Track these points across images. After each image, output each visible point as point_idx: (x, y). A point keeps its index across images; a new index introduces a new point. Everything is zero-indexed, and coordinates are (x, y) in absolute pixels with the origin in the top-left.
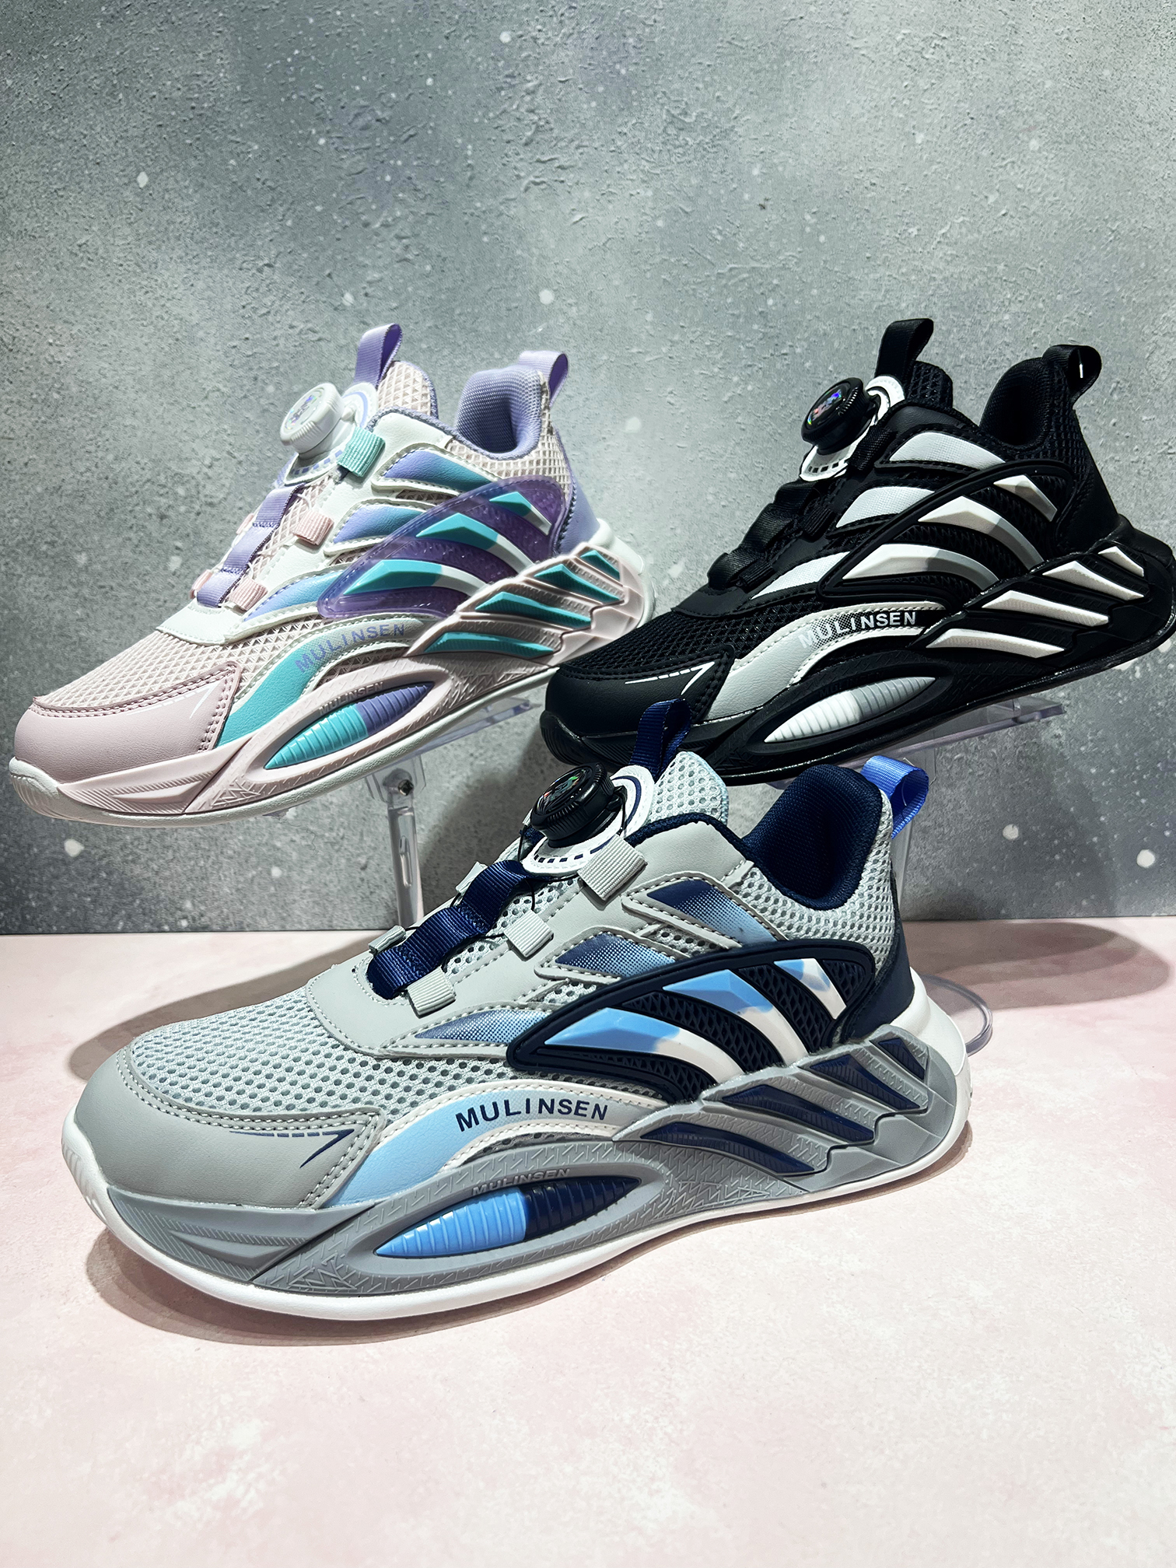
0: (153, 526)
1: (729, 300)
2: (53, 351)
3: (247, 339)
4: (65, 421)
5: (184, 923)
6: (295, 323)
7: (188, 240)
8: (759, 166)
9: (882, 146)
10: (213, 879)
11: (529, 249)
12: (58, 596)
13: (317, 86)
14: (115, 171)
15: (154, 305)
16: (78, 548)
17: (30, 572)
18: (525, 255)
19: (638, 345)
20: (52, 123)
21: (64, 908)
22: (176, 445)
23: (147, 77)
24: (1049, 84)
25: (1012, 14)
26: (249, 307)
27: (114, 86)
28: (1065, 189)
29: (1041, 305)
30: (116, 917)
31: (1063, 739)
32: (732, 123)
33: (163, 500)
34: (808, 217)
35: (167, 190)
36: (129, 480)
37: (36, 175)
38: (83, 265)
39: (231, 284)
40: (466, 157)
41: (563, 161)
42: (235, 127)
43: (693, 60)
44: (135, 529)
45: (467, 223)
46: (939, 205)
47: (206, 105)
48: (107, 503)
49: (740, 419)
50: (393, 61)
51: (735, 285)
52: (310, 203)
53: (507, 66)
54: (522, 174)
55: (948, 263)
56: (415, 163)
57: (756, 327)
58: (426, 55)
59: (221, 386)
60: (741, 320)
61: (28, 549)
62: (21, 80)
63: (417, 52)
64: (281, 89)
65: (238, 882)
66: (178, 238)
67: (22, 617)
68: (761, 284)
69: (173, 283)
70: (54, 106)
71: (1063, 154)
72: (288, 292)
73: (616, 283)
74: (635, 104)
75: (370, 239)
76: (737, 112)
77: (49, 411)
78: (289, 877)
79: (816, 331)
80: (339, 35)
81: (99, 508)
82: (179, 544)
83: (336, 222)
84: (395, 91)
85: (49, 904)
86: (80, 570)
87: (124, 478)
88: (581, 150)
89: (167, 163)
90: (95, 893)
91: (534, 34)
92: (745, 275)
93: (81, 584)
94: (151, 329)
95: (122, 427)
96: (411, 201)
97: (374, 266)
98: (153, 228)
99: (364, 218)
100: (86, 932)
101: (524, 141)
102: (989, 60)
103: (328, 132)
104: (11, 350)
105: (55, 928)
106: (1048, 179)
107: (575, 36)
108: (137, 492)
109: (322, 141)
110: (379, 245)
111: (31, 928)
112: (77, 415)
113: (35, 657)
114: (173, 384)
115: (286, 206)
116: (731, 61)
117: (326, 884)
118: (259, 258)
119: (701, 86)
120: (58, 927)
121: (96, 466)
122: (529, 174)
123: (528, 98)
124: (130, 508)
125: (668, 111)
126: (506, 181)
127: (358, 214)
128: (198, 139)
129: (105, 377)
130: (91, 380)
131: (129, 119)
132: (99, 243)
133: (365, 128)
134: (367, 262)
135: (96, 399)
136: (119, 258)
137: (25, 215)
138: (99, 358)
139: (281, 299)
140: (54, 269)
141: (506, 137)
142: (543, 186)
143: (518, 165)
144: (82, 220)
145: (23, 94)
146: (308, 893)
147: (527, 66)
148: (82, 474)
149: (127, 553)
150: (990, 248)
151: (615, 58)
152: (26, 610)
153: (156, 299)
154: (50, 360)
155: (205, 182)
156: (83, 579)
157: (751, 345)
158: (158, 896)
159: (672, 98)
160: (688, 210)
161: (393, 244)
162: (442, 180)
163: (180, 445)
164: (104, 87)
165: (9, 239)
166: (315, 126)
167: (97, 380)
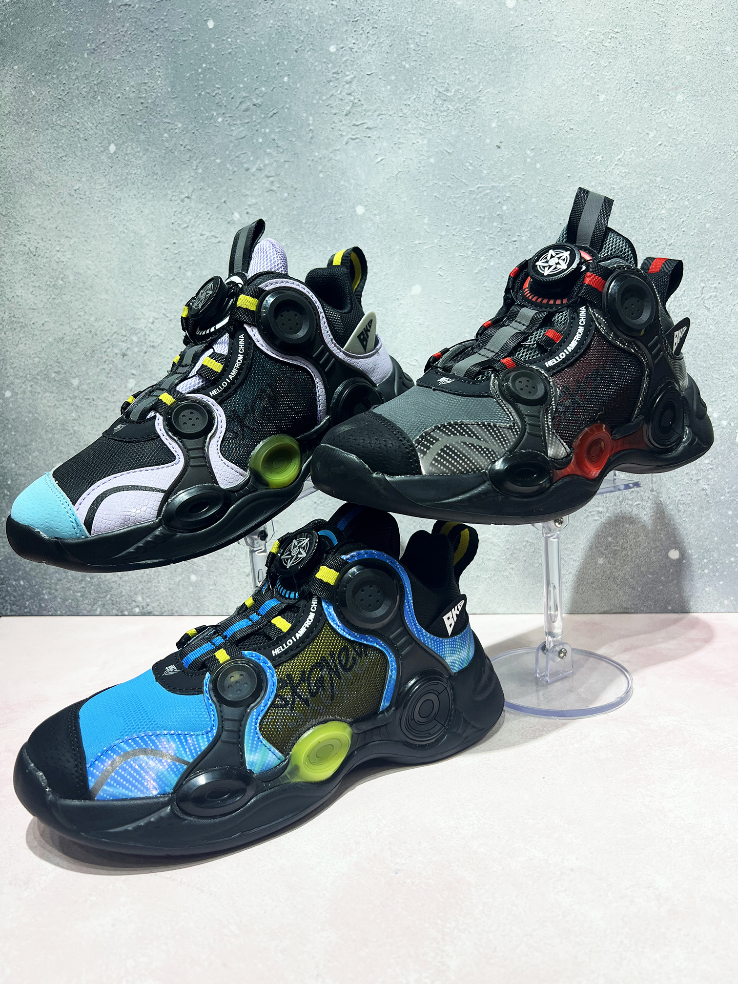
0: (118, 361)
1: (478, 208)
2: (59, 255)
3: (175, 243)
4: (67, 298)
5: (137, 610)
6: (203, 233)
7: (139, 184)
8: (496, 121)
9: (577, 104)
10: (155, 582)
11: (348, 181)
12: (61, 405)
13: (216, 86)
14: (97, 144)
15: (119, 225)
16: (73, 375)
17: (46, 391)
18: (346, 184)
19: (419, 239)
20: (59, 116)
21: (65, 600)
22: (132, 310)
23: (114, 85)
24: (689, 58)
25: (662, 14)
26: (176, 224)
27: (95, 92)
28: (701, 126)
29: (687, 203)
30: (96, 606)
31: (708, 492)
32: (478, 95)
33: (124, 345)
34: (528, 152)
35: (127, 154)
36: (104, 333)
37: (49, 149)
38: (77, 202)
39: (165, 210)
40: (309, 125)
41: (370, 124)
42: (167, 114)
43: (452, 56)
44: (107, 363)
45: (309, 166)
46: (616, 140)
47: (150, 101)
48: (91, 347)
49: (486, 284)
50: (263, 68)
51: (482, 198)
52: (212, 158)
53: (334, 66)
54: (344, 134)
55: (623, 178)
56: (277, 130)
57: (495, 224)
58: (283, 63)
59: (159, 273)
60: (486, 220)
61: (44, 377)
62: (40, 91)
63: (278, 62)
64: (195, 89)
65: (170, 584)
66: (133, 183)
67: (40, 419)
68: (498, 196)
69: (131, 210)
70: (60, 105)
71: (700, 103)
72: (199, 213)
73: (405, 199)
74: (415, 86)
75: (250, 178)
76: (481, 87)
77: (57, 292)
78: (201, 581)
79: (535, 225)
80: (230, 53)
81: (86, 350)
82: (134, 372)
83: (228, 169)
84: (264, 85)
85: (55, 597)
86: (75, 389)
87: (101, 331)
88: (381, 117)
89: (127, 138)
90: (82, 590)
91: (350, 46)
92: (488, 191)
93: (75, 397)
94: (117, 239)
95: (99, 300)
96: (275, 154)
97: (252, 196)
98: (118, 178)
99: (246, 166)
100: (78, 615)
101: (345, 113)
102: (647, 44)
103: (224, 114)
104: (35, 255)
105: (59, 612)
106: (689, 120)
107: (377, 45)
108: (108, 340)
109: (220, 120)
110: (255, 182)
111: (45, 612)
112: (73, 294)
113: (47, 443)
114: (130, 273)
115: (198, 161)
116: (476, 56)
117: (224, 585)
118: (182, 193)
119: (457, 72)
120: (61, 612)
121: (84, 325)
122: (348, 133)
123: (347, 86)
124: (104, 350)
125: (436, 89)
126: (334, 139)
127: (242, 163)
128: (145, 122)
129: (89, 269)
130: (82, 272)
131: (104, 111)
132: (87, 188)
133: (246, 110)
134: (247, 193)
135: (84, 283)
136: (98, 197)
137: (43, 172)
138: (86, 258)
139: (195, 218)
140: (60, 205)
141: (334, 111)
142: (357, 141)
143: (341, 128)
144: (76, 174)
145: (41, 99)
146: (213, 591)
147: (347, 66)
148: (76, 329)
149: (103, 377)
150: (651, 167)
151: (401, 57)
152: (42, 413)
153: (120, 221)
154: (58, 261)
155: (149, 148)
156: (76, 394)
157: (492, 236)
158: (121, 592)
159: (439, 81)
160: (449, 151)
161: (264, 181)
162: (294, 140)
163: (135, 310)
164: (88, 93)
165: (34, 188)
166: (215, 110)
167: (85, 272)
